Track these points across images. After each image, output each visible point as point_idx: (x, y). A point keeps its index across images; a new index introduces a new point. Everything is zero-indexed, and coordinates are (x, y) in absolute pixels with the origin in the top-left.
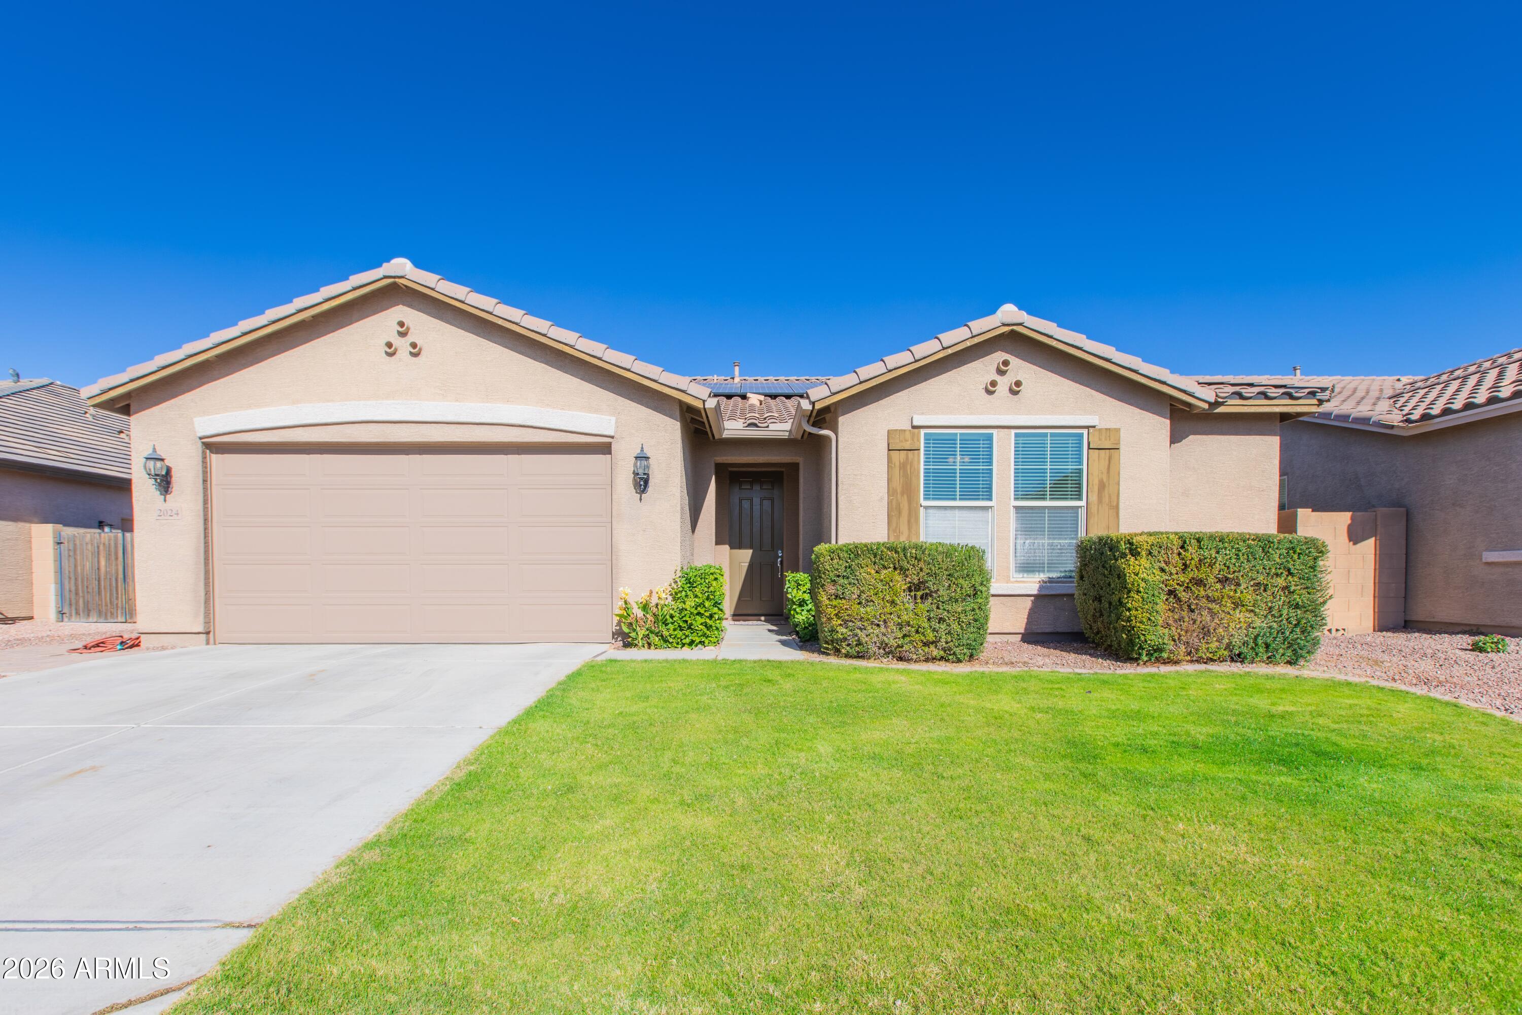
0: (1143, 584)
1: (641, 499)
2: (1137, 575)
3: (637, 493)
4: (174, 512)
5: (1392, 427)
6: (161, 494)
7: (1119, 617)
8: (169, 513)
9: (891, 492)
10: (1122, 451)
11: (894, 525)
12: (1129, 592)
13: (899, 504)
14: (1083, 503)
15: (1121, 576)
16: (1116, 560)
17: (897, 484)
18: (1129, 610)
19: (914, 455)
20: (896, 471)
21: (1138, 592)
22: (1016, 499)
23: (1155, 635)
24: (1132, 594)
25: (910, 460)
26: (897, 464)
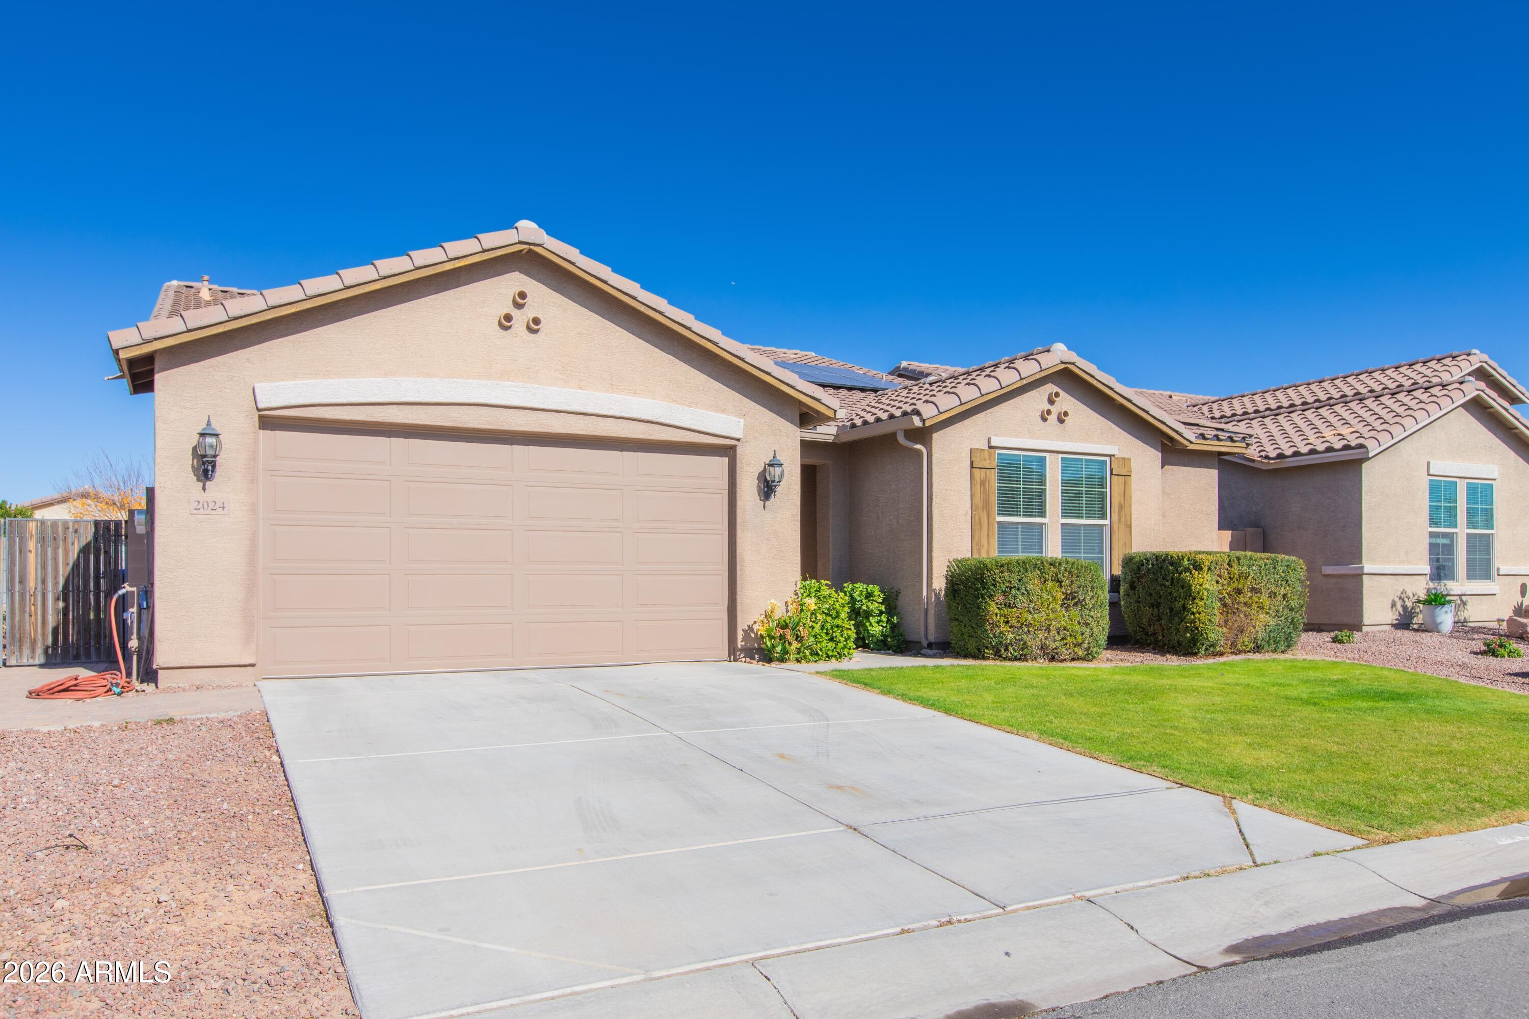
0: (1206, 593)
1: (764, 507)
2: (1201, 585)
3: (761, 500)
4: (219, 504)
5: (1254, 461)
6: (198, 480)
7: (1182, 620)
8: (211, 505)
9: (974, 508)
10: (1132, 477)
11: (976, 538)
12: (1194, 599)
13: (980, 519)
14: (1107, 522)
15: (1186, 587)
16: (1180, 573)
17: (978, 500)
18: (1193, 614)
19: (991, 472)
20: (978, 487)
21: (1202, 599)
22: (1063, 517)
23: (1215, 632)
24: (1197, 601)
25: (988, 477)
26: (979, 481)
